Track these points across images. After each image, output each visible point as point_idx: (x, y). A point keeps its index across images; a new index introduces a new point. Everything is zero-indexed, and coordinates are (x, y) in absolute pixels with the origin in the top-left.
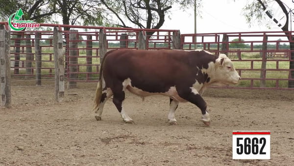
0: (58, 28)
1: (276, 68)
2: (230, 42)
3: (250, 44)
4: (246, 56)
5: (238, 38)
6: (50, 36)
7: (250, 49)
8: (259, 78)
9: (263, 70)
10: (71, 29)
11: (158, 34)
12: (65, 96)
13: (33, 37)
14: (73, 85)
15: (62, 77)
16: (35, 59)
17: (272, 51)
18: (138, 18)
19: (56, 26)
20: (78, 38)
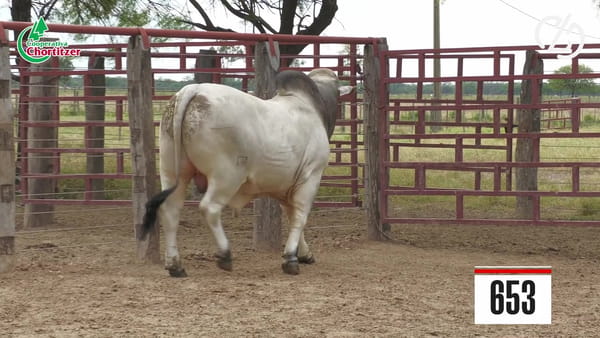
2: (547, 77)
12: (17, 248)
14: (43, 215)
15: (6, 191)
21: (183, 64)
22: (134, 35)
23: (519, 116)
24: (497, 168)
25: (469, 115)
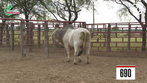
0: (23, 21)
1: (135, 41)
2: (111, 28)
3: (122, 29)
4: (120, 35)
5: (115, 26)
6: (19, 25)
7: (122, 32)
8: (127, 46)
9: (129, 43)
10: (29, 21)
11: (75, 24)
12: (26, 56)
13: (10, 26)
14: (31, 51)
15: (25, 47)
16: (11, 37)
18: (64, 16)
19: (22, 20)
20: (33, 26)
21: (53, 26)
22: (45, 21)
23: (107, 34)
24: (104, 43)
25: (99, 34)
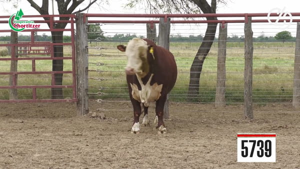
8: (8, 85)
9: (14, 74)
17: (25, 45)
